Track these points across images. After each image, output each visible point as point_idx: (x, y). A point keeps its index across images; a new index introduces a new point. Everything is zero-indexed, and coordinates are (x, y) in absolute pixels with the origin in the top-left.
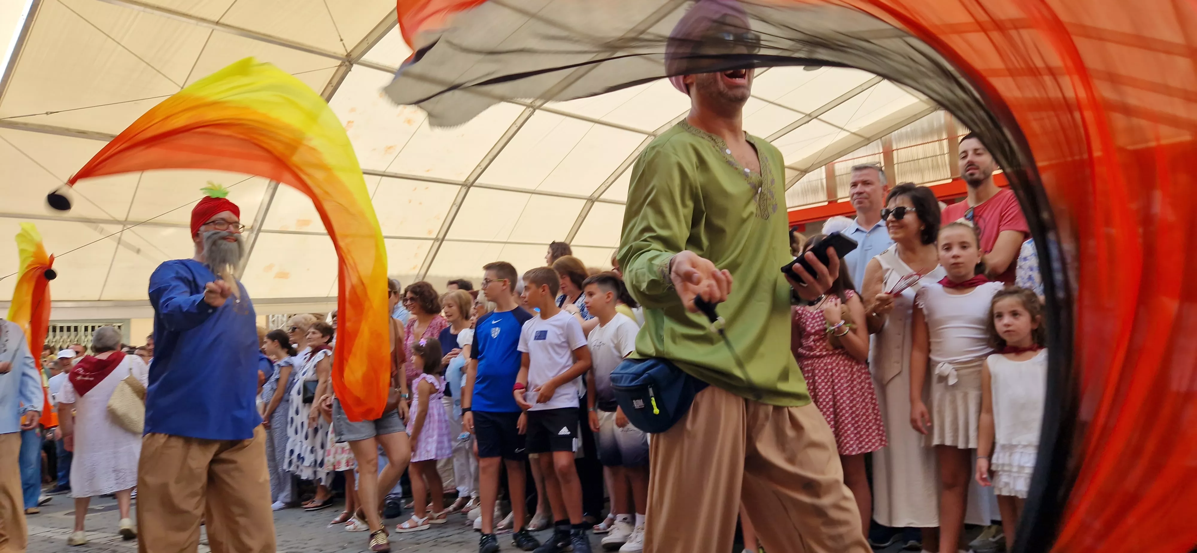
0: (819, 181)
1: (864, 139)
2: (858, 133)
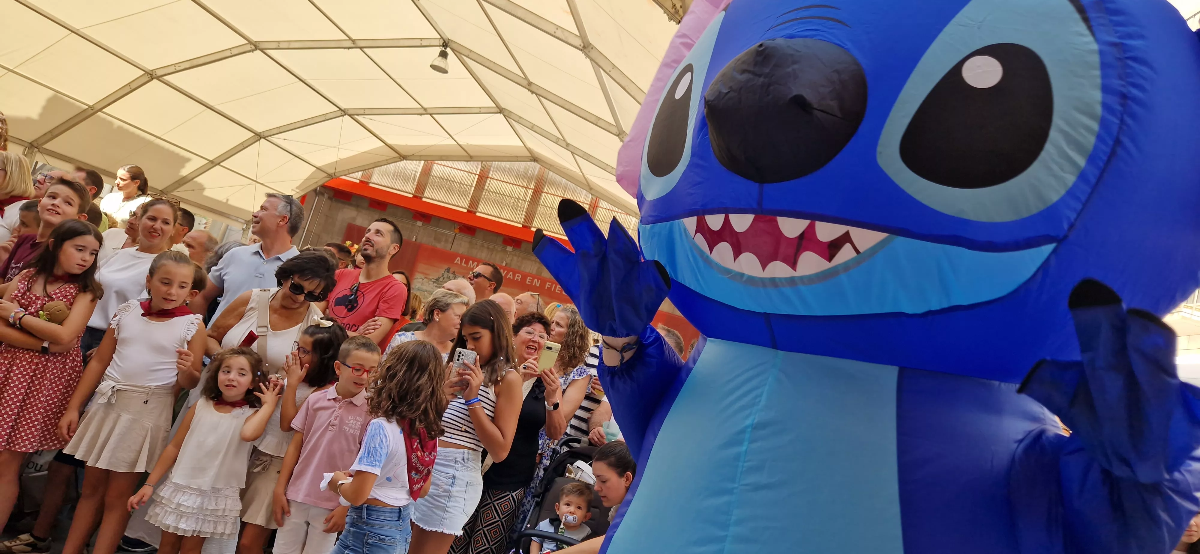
0: (413, 173)
1: (466, 154)
2: (463, 146)
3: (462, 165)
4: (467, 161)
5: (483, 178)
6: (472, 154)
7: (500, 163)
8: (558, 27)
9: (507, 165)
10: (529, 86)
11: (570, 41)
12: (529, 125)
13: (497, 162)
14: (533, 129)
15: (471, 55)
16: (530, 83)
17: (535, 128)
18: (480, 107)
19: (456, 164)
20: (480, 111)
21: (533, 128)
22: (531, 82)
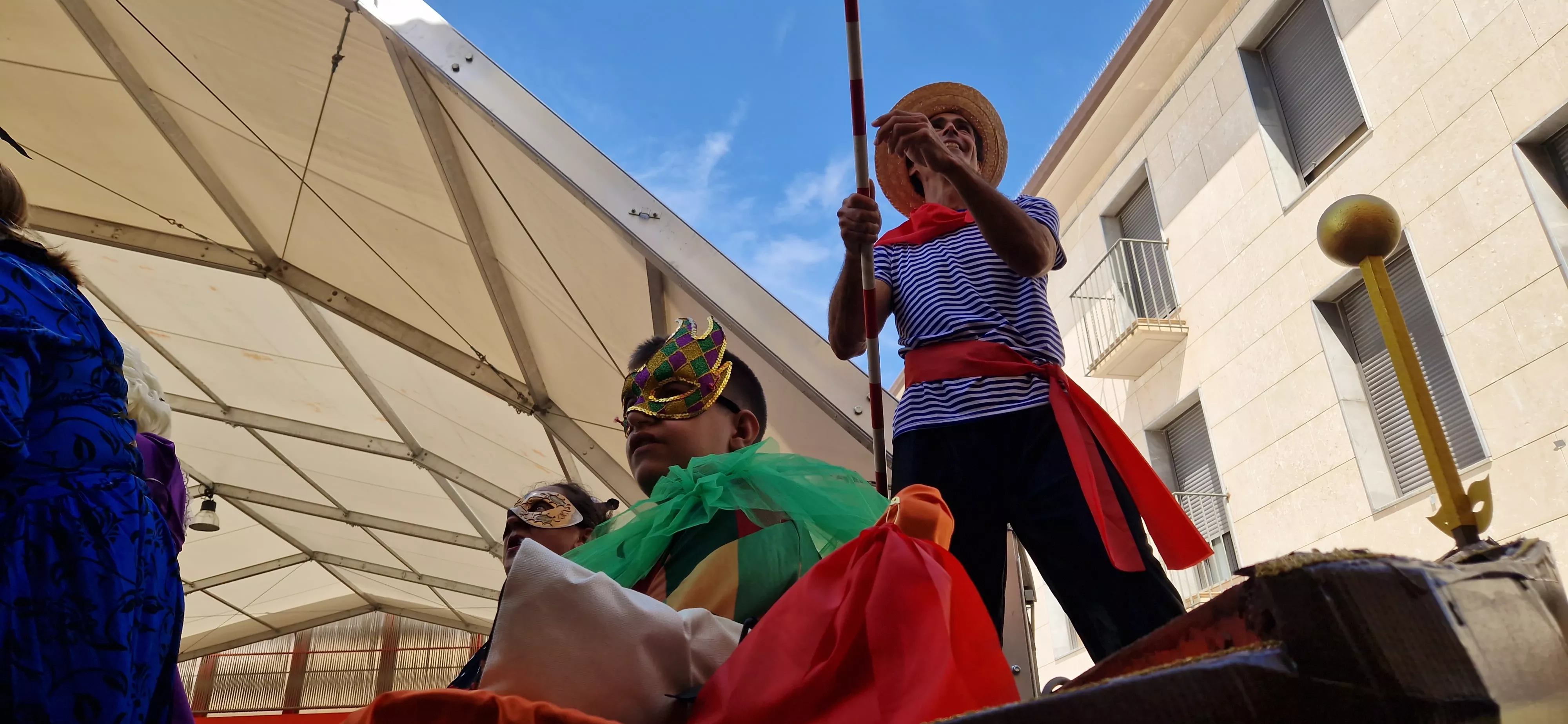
1: (270, 629)
2: (263, 620)
3: (264, 646)
4: (272, 638)
5: (301, 656)
6: (276, 626)
7: (323, 626)
8: (372, 439)
9: (336, 625)
10: (347, 517)
11: (392, 453)
12: (359, 565)
13: (319, 627)
14: (364, 570)
15: (252, 496)
16: (347, 513)
17: (368, 567)
18: (278, 560)
19: (255, 648)
20: (280, 564)
21: (364, 567)
22: (349, 511)
